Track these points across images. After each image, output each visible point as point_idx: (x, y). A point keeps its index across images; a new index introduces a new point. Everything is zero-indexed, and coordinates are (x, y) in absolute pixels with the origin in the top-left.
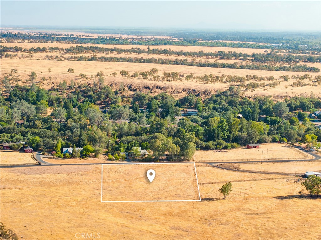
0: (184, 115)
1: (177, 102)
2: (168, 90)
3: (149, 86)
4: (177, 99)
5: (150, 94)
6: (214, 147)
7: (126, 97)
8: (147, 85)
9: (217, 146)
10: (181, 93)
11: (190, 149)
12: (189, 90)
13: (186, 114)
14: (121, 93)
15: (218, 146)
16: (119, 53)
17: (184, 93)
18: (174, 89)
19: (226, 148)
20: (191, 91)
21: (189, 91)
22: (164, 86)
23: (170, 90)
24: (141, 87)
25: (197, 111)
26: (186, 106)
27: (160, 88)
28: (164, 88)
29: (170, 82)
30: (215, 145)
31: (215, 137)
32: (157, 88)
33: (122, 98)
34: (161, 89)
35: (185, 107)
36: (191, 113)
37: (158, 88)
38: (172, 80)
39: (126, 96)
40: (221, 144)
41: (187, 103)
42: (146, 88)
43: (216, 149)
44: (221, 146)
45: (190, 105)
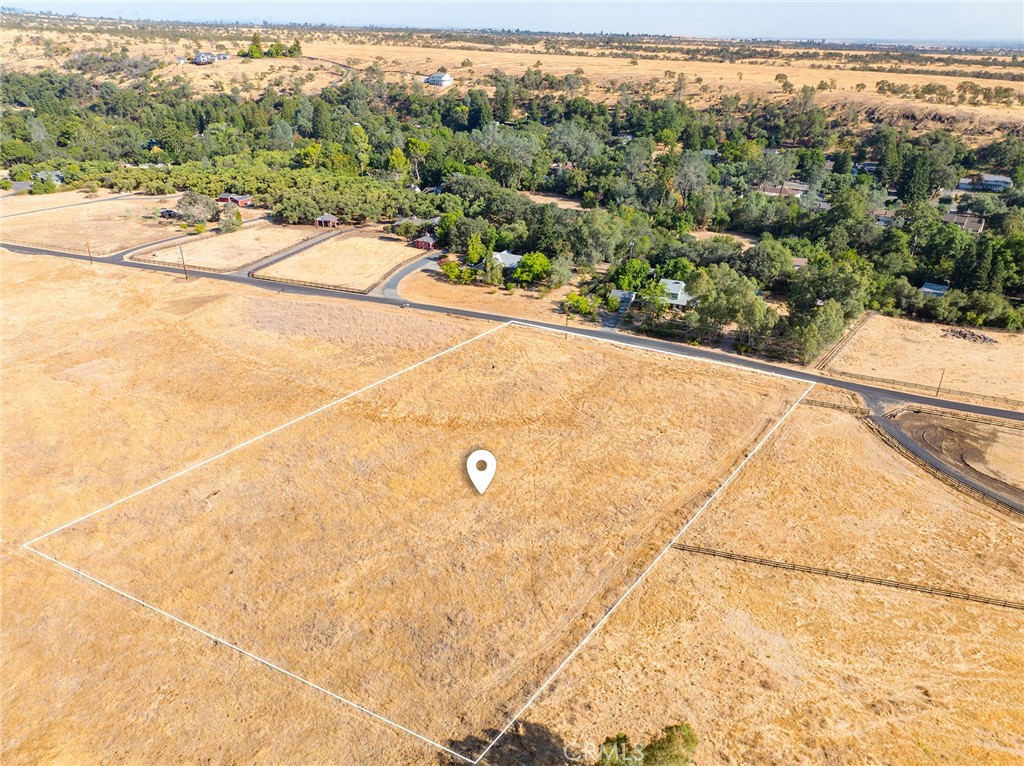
0: (971, 187)
1: (970, 154)
2: (958, 125)
3: (917, 114)
4: (975, 147)
5: (911, 132)
6: (952, 315)
7: (852, 135)
8: (914, 110)
9: (968, 313)
10: (989, 133)
11: (815, 327)
12: (1016, 127)
13: (977, 187)
14: (845, 125)
15: (971, 315)
16: (947, 65)
17: (998, 134)
18: (976, 123)
19: (1000, 324)
20: (1018, 132)
21: (1013, 131)
22: (954, 114)
23: (966, 125)
24: (895, 115)
25: (1008, 180)
26: (991, 167)
27: (940, 119)
28: (953, 120)
29: (977, 108)
30: (960, 309)
31: (979, 278)
32: (934, 119)
33: (841, 137)
34: (943, 122)
35: (987, 169)
36: (992, 185)
37: (938, 118)
38: (984, 102)
39: (855, 131)
40: (983, 309)
41: (993, 159)
42: (907, 117)
43: (960, 322)
44: (984, 316)
45: (1000, 164)
